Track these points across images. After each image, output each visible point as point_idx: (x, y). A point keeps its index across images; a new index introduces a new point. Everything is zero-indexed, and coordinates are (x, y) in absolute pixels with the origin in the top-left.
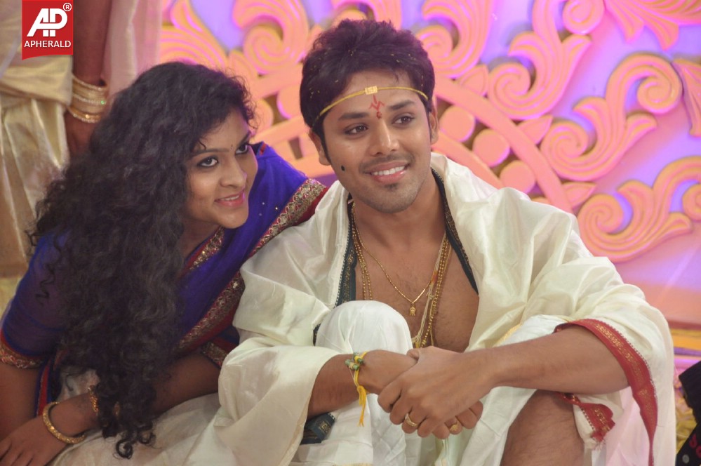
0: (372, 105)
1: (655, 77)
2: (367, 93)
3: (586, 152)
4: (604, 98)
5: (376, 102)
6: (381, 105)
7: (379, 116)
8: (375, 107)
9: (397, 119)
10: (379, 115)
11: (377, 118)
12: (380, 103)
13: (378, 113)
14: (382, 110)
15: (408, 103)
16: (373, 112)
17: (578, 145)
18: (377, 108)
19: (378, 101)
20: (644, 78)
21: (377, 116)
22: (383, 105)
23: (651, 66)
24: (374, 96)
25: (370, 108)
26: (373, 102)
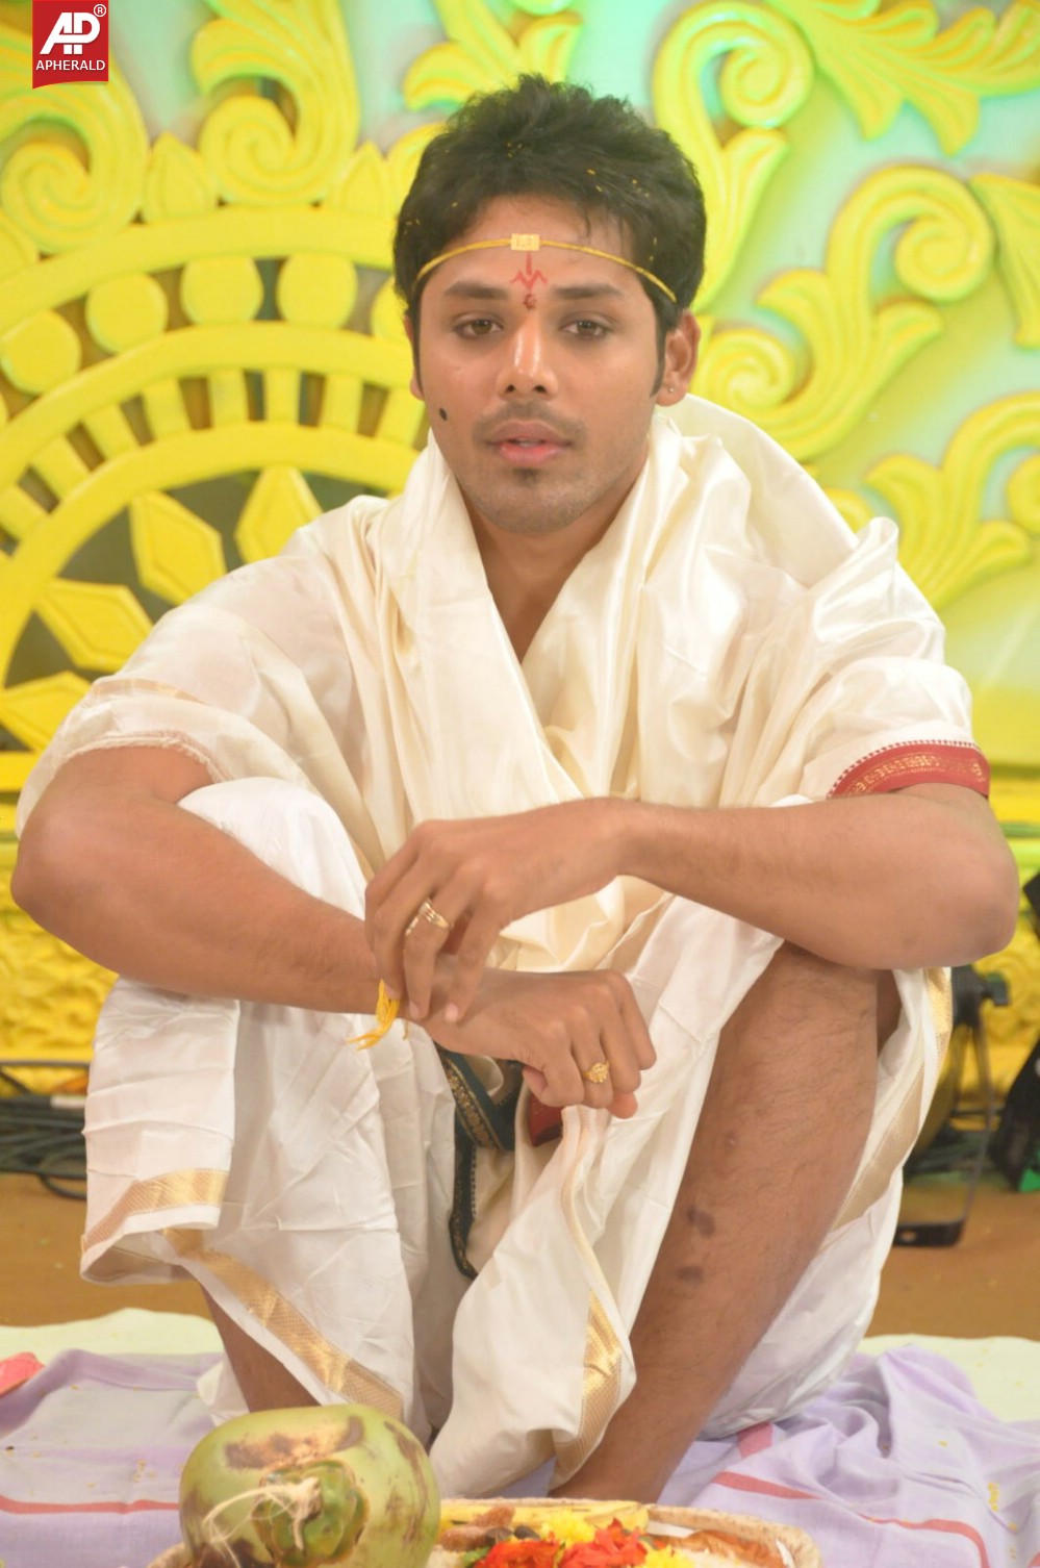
0: (520, 276)
1: (932, 217)
2: (514, 247)
3: (792, 396)
4: (823, 270)
5: (529, 272)
6: (539, 280)
7: (529, 304)
8: (524, 281)
9: (569, 324)
10: (530, 300)
11: (524, 308)
12: (538, 274)
13: (529, 296)
14: (540, 291)
15: (606, 291)
16: (517, 291)
17: (773, 380)
18: (529, 285)
19: (534, 268)
20: (908, 223)
21: (526, 303)
22: (544, 280)
23: (922, 192)
24: (529, 257)
25: (514, 281)
26: (524, 270)
